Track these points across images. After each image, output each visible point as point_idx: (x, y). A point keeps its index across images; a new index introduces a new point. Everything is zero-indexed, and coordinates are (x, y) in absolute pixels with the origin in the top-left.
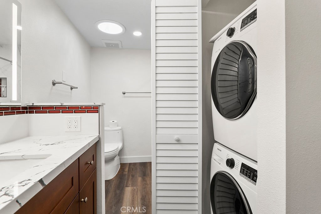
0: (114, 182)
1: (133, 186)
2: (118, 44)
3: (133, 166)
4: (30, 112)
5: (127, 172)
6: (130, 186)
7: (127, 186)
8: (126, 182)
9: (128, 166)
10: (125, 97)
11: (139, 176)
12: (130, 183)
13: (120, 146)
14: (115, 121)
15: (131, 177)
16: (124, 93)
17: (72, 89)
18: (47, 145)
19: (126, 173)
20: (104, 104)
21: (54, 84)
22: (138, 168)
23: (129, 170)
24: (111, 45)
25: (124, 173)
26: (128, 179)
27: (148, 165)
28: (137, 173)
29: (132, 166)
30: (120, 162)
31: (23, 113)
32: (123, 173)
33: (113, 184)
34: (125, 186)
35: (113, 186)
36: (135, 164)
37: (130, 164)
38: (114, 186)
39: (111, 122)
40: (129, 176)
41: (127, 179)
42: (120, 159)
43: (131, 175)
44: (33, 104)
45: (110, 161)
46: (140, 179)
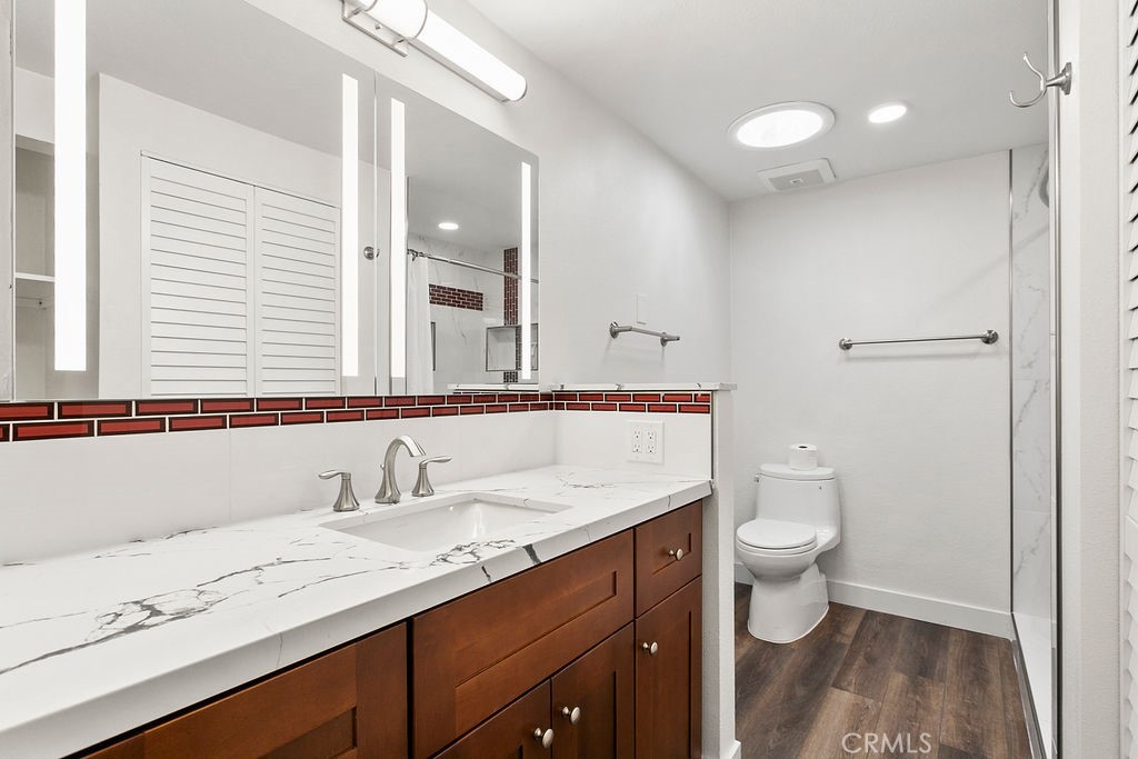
0: (794, 655)
1: (861, 690)
2: (817, 171)
3: (880, 624)
4: (559, 407)
5: (848, 636)
6: (852, 688)
7: (837, 685)
8: (837, 669)
9: (859, 619)
10: (849, 359)
11: (897, 669)
12: (852, 677)
13: (825, 536)
14: (811, 447)
15: (860, 660)
16: (847, 347)
17: (664, 342)
18: (576, 486)
19: (848, 641)
20: (735, 387)
21: (614, 334)
22: (900, 637)
23: (858, 636)
24: (791, 182)
25: (839, 638)
26: (847, 665)
27: (953, 638)
28: (892, 655)
29: (874, 624)
30: (829, 597)
31: (543, 407)
32: (831, 636)
33: (790, 661)
34: (831, 682)
35: (785, 667)
36: (890, 620)
37: (870, 614)
38: (792, 671)
39: (796, 447)
40: (853, 654)
41: (845, 663)
42: (829, 585)
43: (862, 653)
44: (562, 386)
45: (785, 581)
46: (898, 680)
